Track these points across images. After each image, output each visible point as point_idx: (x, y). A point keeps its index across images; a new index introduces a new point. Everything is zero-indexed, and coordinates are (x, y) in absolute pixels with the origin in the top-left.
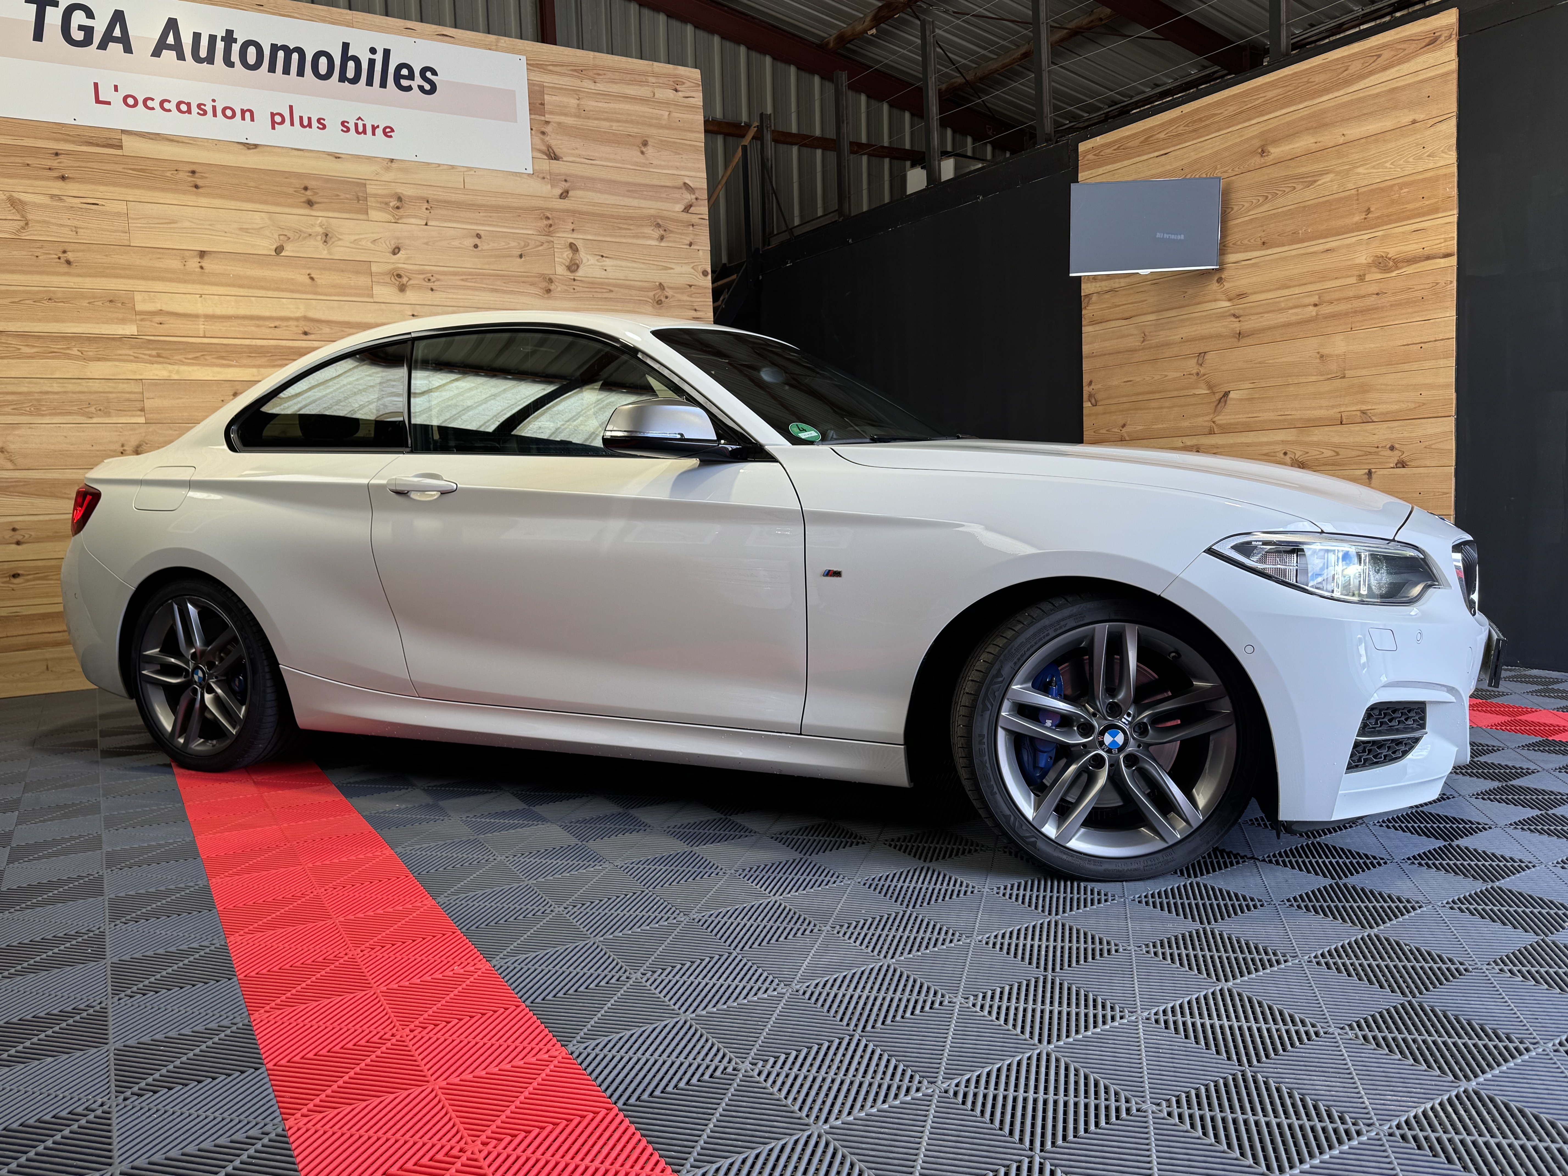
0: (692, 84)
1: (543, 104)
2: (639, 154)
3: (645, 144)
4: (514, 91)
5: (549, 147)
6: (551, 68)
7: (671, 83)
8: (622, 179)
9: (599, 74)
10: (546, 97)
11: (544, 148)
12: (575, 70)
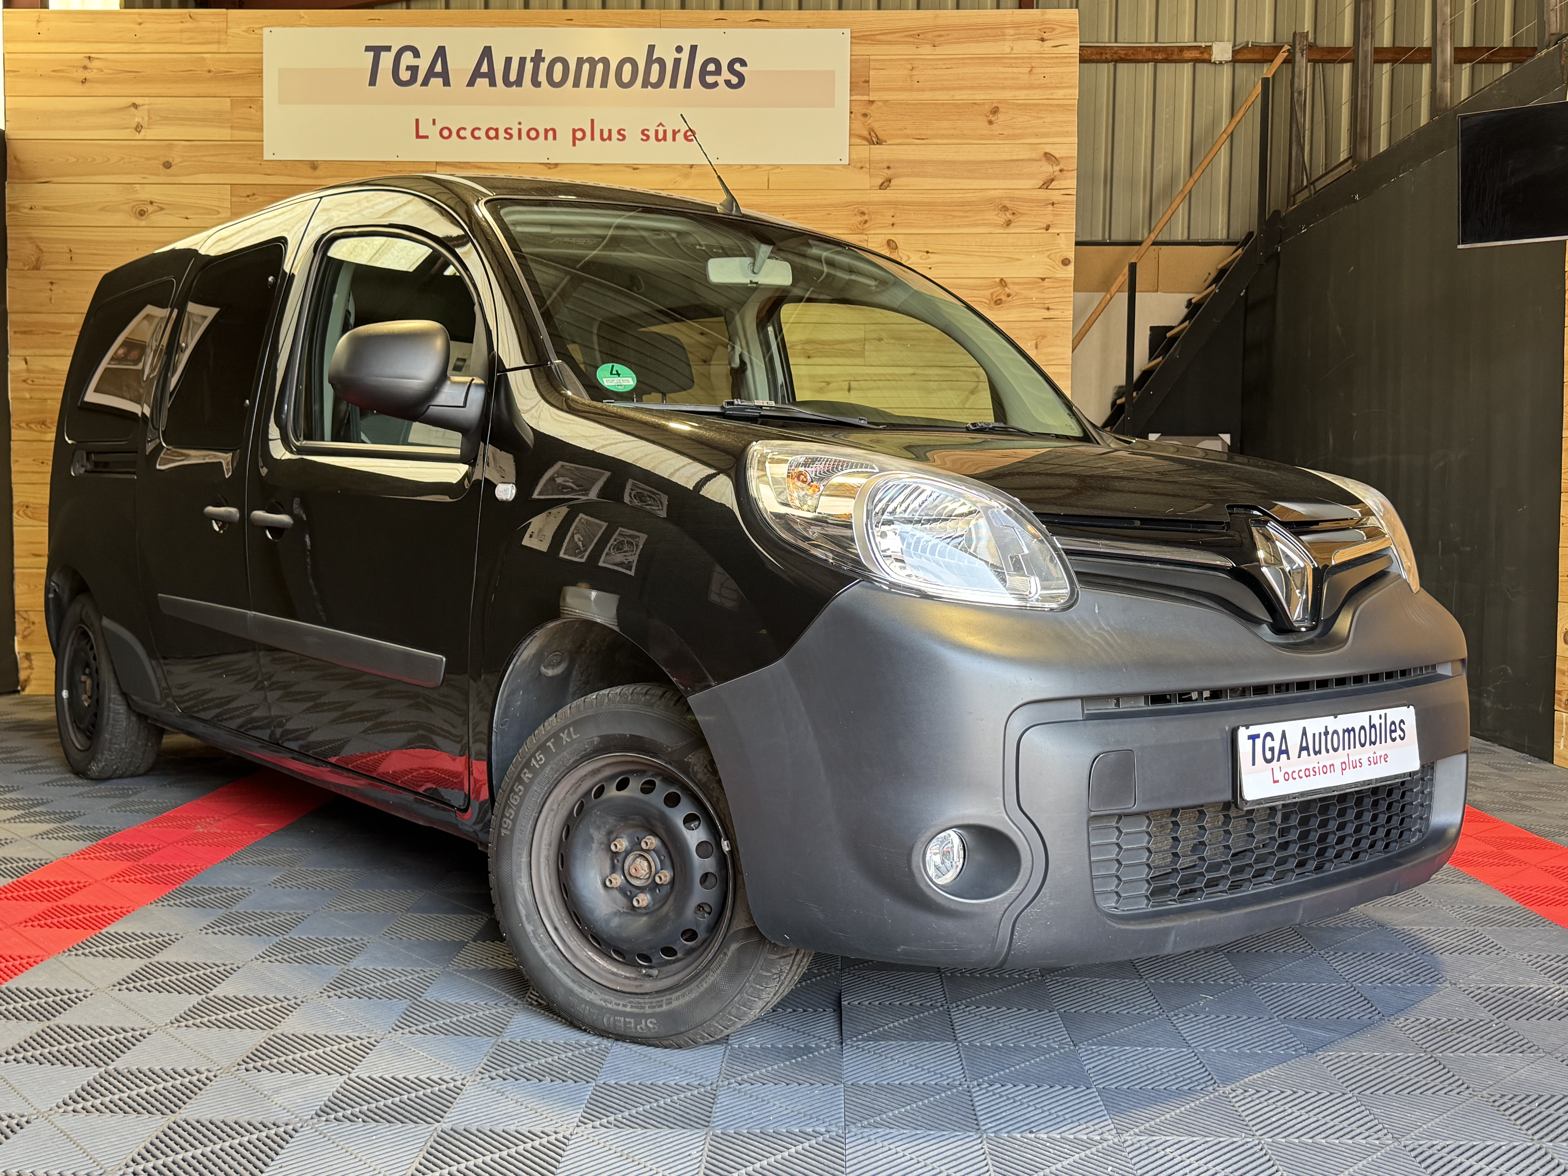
0: (1066, 29)
1: (868, 82)
2: (986, 124)
3: (995, 111)
4: (833, 72)
5: (871, 130)
6: (878, 37)
7: (1036, 32)
8: (961, 158)
9: (940, 36)
10: (872, 73)
11: (865, 133)
12: (911, 36)
